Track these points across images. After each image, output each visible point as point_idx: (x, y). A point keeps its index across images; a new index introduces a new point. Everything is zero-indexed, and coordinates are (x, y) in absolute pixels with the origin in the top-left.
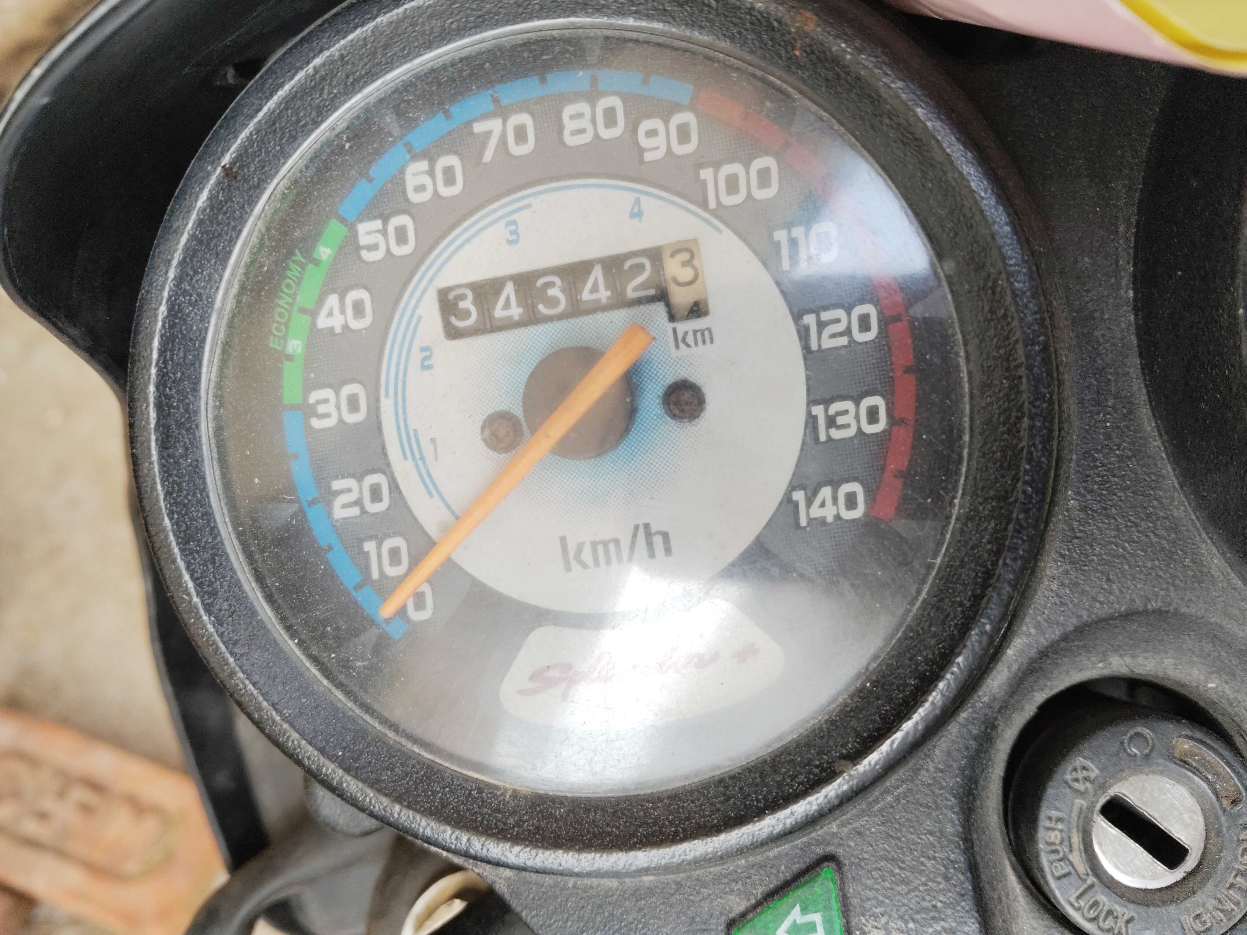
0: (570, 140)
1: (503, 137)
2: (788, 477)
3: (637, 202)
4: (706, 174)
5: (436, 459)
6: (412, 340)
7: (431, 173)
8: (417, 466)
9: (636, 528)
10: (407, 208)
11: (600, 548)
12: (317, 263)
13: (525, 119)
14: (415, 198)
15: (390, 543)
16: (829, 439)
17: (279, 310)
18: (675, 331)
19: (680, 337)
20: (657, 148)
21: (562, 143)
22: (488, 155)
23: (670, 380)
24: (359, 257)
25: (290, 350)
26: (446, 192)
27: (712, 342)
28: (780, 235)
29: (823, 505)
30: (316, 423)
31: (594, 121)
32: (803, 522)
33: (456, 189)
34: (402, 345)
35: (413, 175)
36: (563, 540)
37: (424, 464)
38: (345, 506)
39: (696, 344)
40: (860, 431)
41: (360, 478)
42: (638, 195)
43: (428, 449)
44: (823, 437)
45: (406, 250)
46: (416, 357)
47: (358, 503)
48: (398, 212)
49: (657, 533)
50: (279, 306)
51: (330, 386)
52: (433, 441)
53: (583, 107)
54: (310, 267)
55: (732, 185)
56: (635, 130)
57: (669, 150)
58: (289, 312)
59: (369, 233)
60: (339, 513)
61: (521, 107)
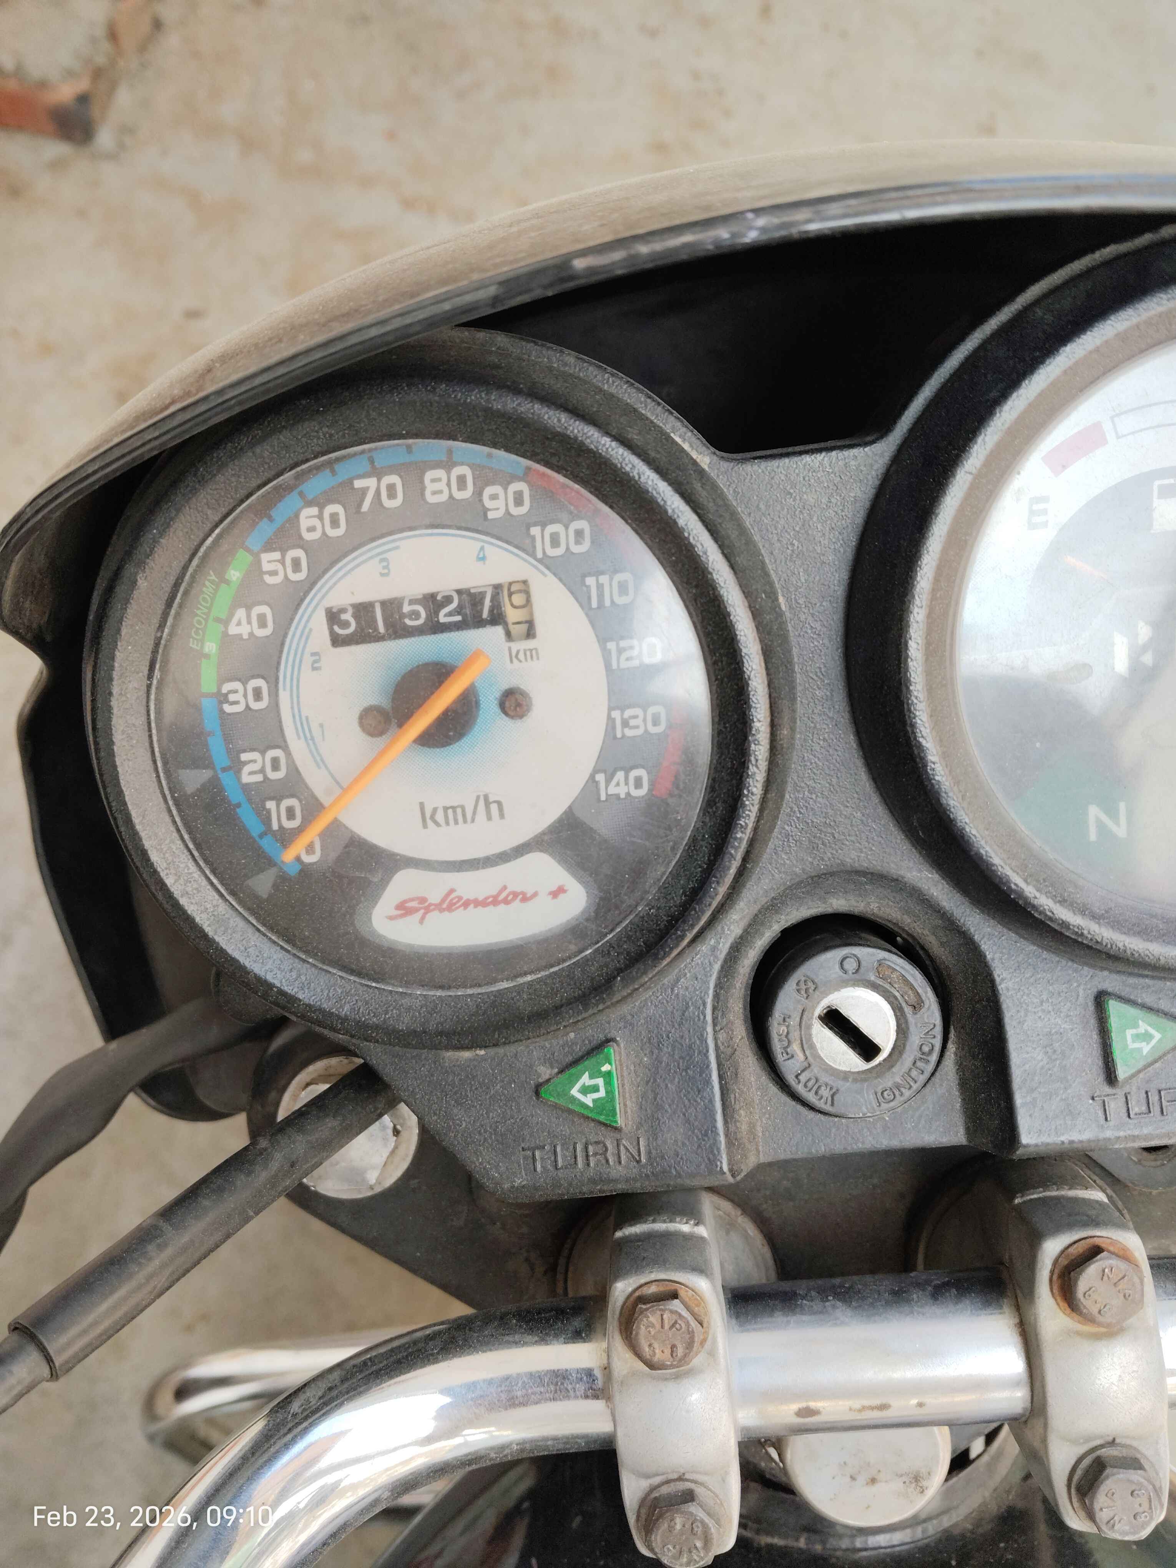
0: (431, 499)
1: (378, 493)
2: (592, 764)
3: (482, 548)
4: (535, 531)
5: (324, 740)
6: (304, 647)
7: (320, 517)
8: (308, 744)
9: (478, 797)
10: (301, 543)
11: (450, 811)
12: (227, 582)
13: (394, 479)
14: (308, 536)
15: (287, 803)
16: (623, 736)
17: (197, 618)
18: (510, 649)
19: (514, 654)
20: (498, 509)
21: (424, 499)
22: (366, 506)
23: (505, 686)
24: (262, 580)
25: (206, 650)
26: (332, 533)
27: (538, 659)
28: (590, 581)
29: (618, 784)
30: (228, 708)
31: (449, 485)
32: (603, 798)
33: (340, 531)
35: (307, 518)
36: (422, 806)
37: (314, 743)
38: (251, 773)
39: (526, 659)
40: (646, 731)
41: (263, 753)
42: (482, 544)
43: (316, 732)
44: (619, 735)
45: (302, 576)
46: (308, 659)
47: (262, 771)
49: (495, 802)
50: (197, 615)
51: (240, 680)
52: (321, 726)
53: (440, 473)
54: (223, 586)
55: (555, 541)
56: (480, 494)
57: (507, 512)
58: (206, 620)
59: (269, 562)
60: (246, 778)
61: (392, 469)
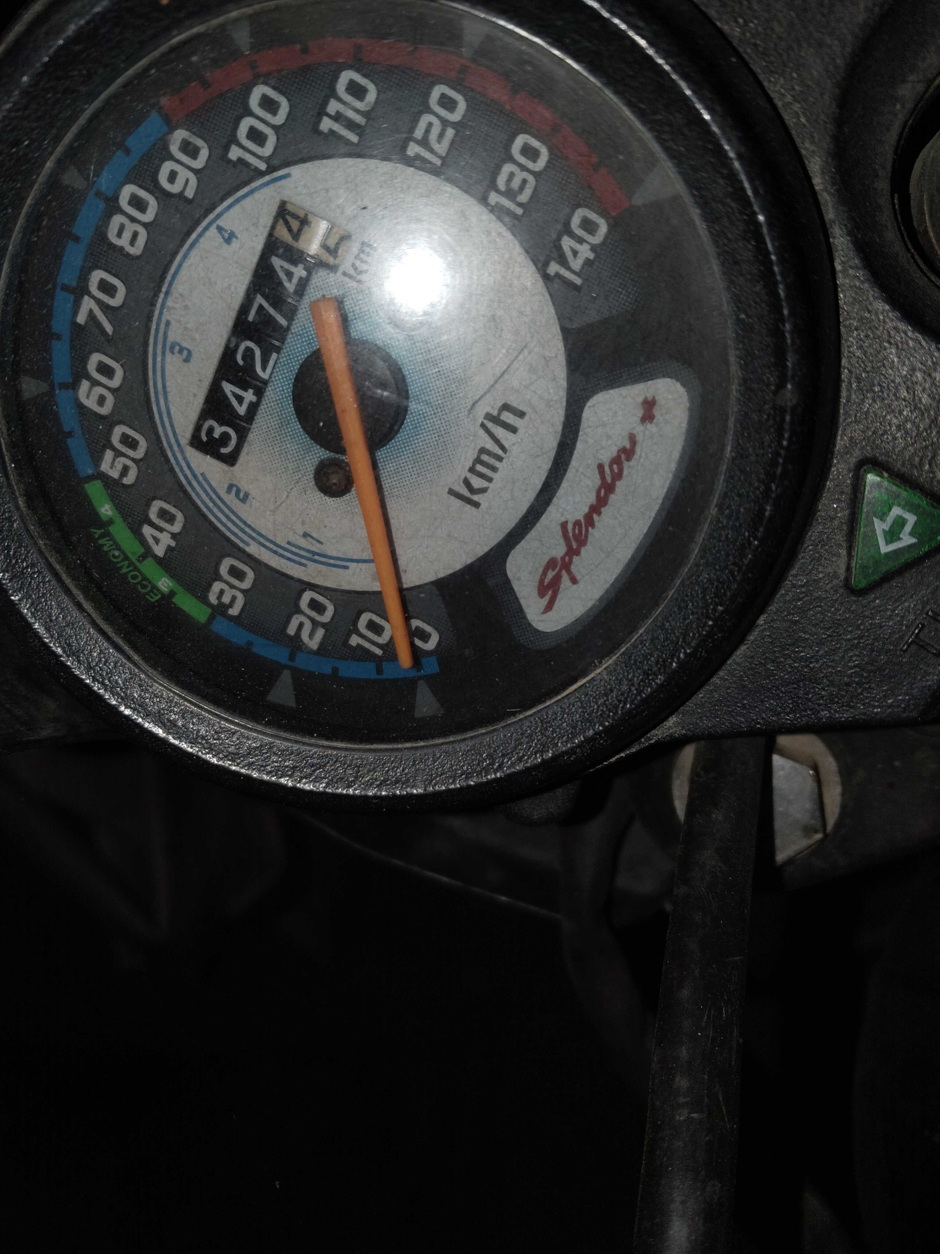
34: (215, 504)
48: (110, 432)
